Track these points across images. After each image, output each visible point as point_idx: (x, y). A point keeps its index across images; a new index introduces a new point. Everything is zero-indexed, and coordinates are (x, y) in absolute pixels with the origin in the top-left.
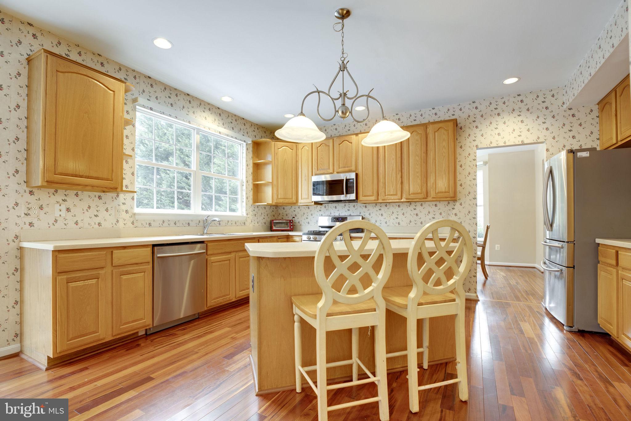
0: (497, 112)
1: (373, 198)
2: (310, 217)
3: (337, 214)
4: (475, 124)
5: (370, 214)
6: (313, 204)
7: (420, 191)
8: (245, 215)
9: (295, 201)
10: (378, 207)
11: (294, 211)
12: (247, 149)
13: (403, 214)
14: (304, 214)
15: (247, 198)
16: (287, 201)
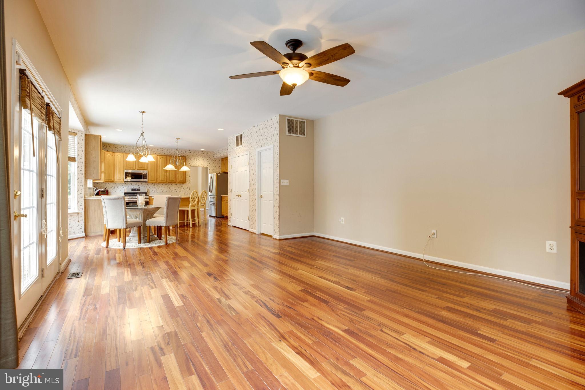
0: (197, 155)
1: (155, 181)
2: (116, 188)
3: (132, 187)
4: (190, 158)
5: (149, 187)
6: (124, 182)
7: (173, 180)
9: (112, 181)
10: (153, 185)
11: (106, 185)
13: (164, 188)
16: (110, 180)
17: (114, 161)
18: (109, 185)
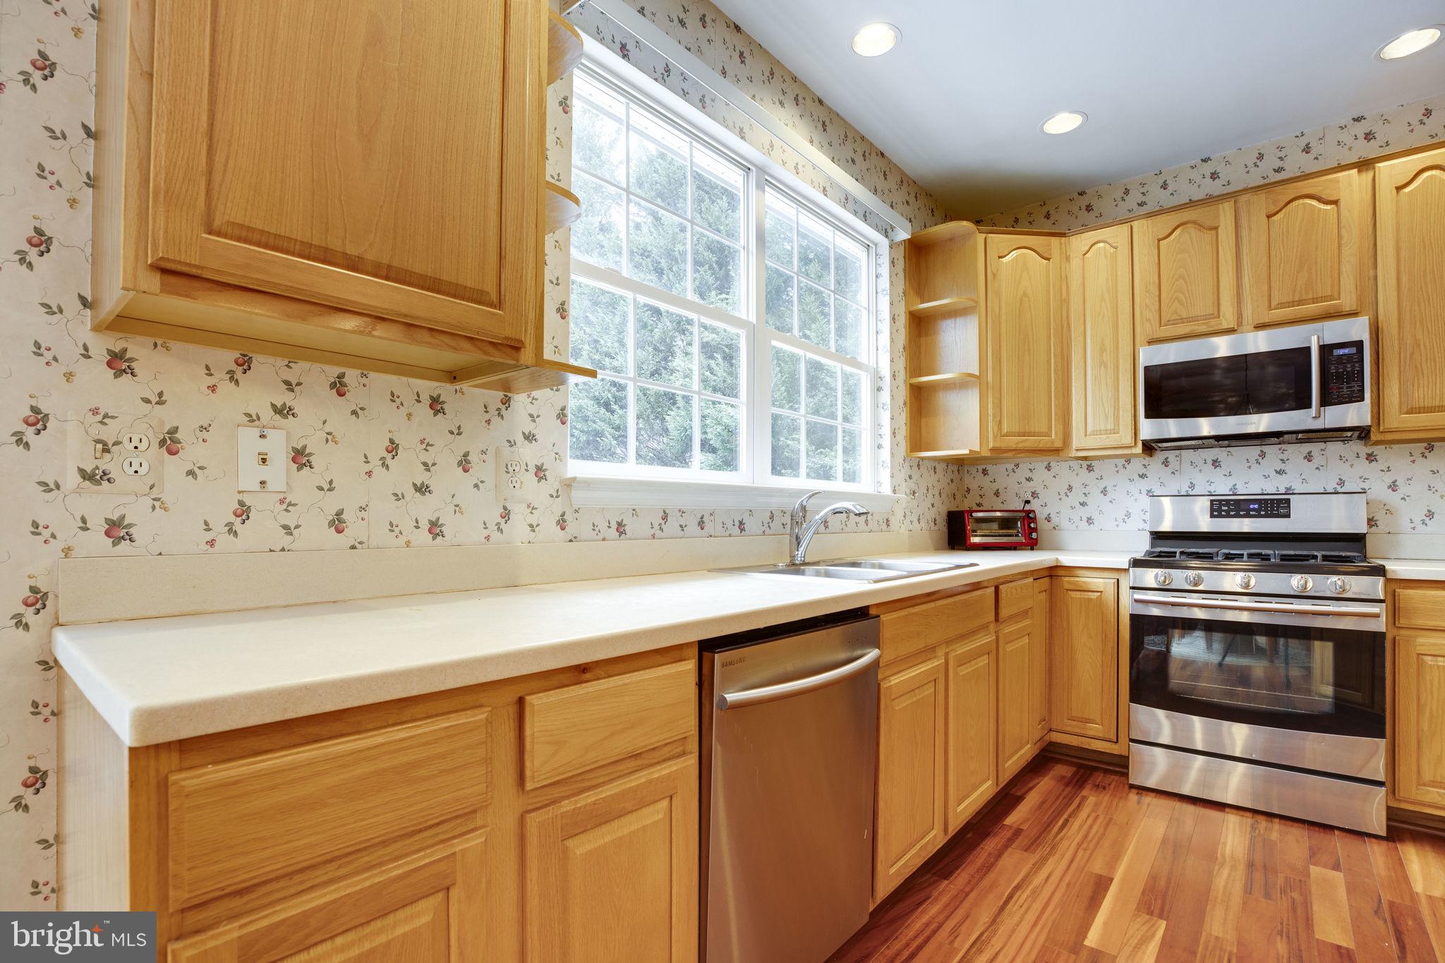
2: (1095, 499)
5: (1394, 486)
6: (1139, 449)
8: (886, 490)
9: (1058, 444)
10: (1438, 461)
11: (1029, 480)
12: (893, 263)
14: (1070, 488)
15: (894, 434)
16: (1031, 442)
17: (1065, 302)
18: (1047, 476)
